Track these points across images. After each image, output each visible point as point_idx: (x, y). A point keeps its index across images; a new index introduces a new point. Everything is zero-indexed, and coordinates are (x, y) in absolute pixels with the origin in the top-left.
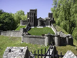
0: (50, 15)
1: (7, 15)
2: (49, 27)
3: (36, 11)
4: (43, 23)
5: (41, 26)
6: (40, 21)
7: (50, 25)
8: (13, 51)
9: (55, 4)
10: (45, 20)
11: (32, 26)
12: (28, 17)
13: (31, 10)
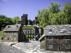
0: (36, 18)
1: (8, 19)
2: (35, 25)
3: (27, 15)
4: (31, 23)
5: (30, 25)
6: (29, 21)
7: (36, 24)
8: (11, 27)
9: (39, 13)
10: (33, 21)
11: (24, 25)
12: (21, 19)
13: (24, 15)
